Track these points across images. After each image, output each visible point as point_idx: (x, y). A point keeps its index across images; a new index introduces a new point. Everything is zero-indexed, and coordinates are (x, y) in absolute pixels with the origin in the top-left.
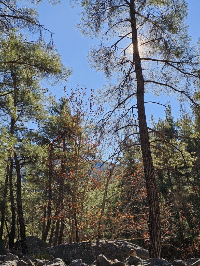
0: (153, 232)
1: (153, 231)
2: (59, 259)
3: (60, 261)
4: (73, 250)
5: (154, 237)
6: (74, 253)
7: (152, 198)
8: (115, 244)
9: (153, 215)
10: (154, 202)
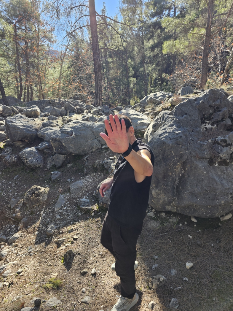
1: (97, 92)
3: (36, 107)
4: (43, 105)
5: (98, 96)
7: (97, 70)
8: (71, 102)
9: (98, 82)
10: (99, 73)
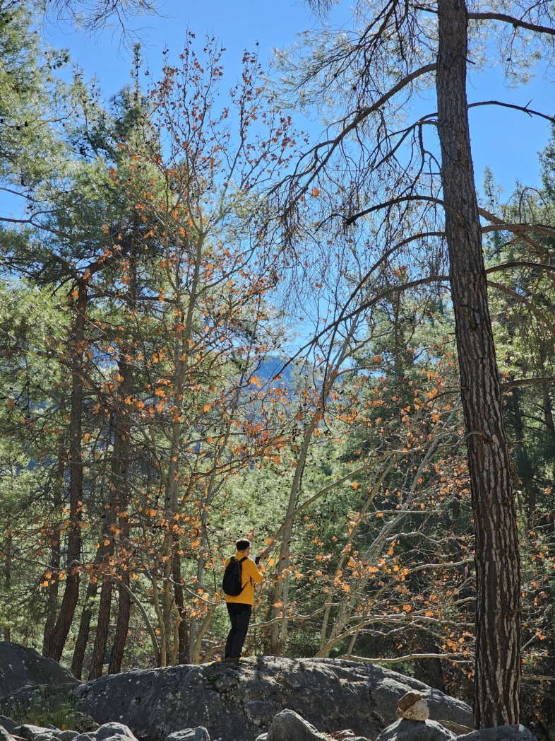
0: (491, 630)
1: (489, 625)
2: (117, 725)
3: (121, 732)
4: (170, 696)
5: (494, 647)
6: (174, 706)
7: (490, 496)
8: (334, 677)
9: (492, 564)
10: (499, 513)
